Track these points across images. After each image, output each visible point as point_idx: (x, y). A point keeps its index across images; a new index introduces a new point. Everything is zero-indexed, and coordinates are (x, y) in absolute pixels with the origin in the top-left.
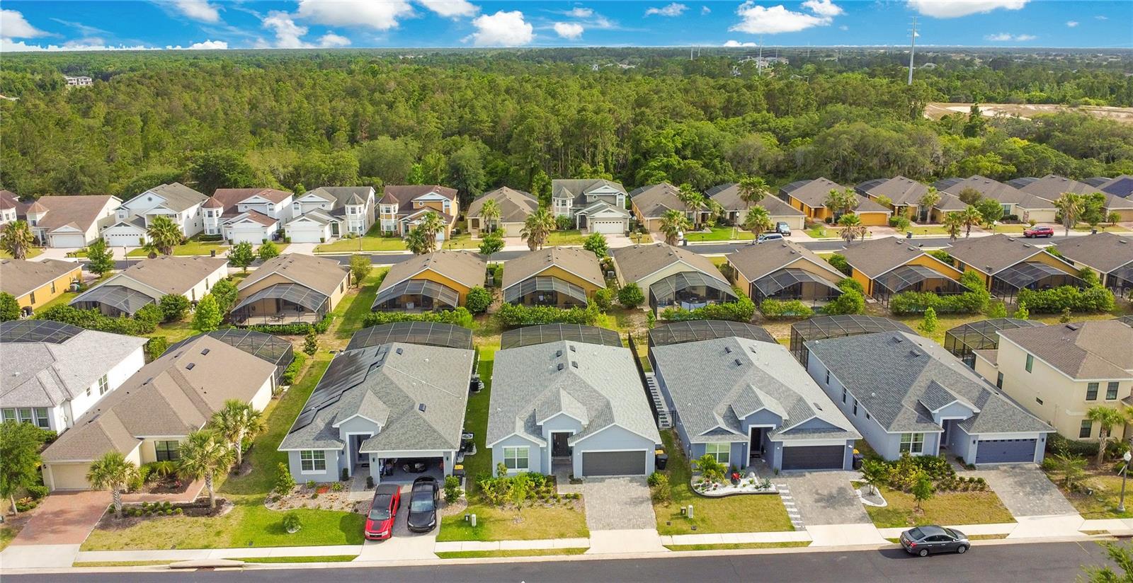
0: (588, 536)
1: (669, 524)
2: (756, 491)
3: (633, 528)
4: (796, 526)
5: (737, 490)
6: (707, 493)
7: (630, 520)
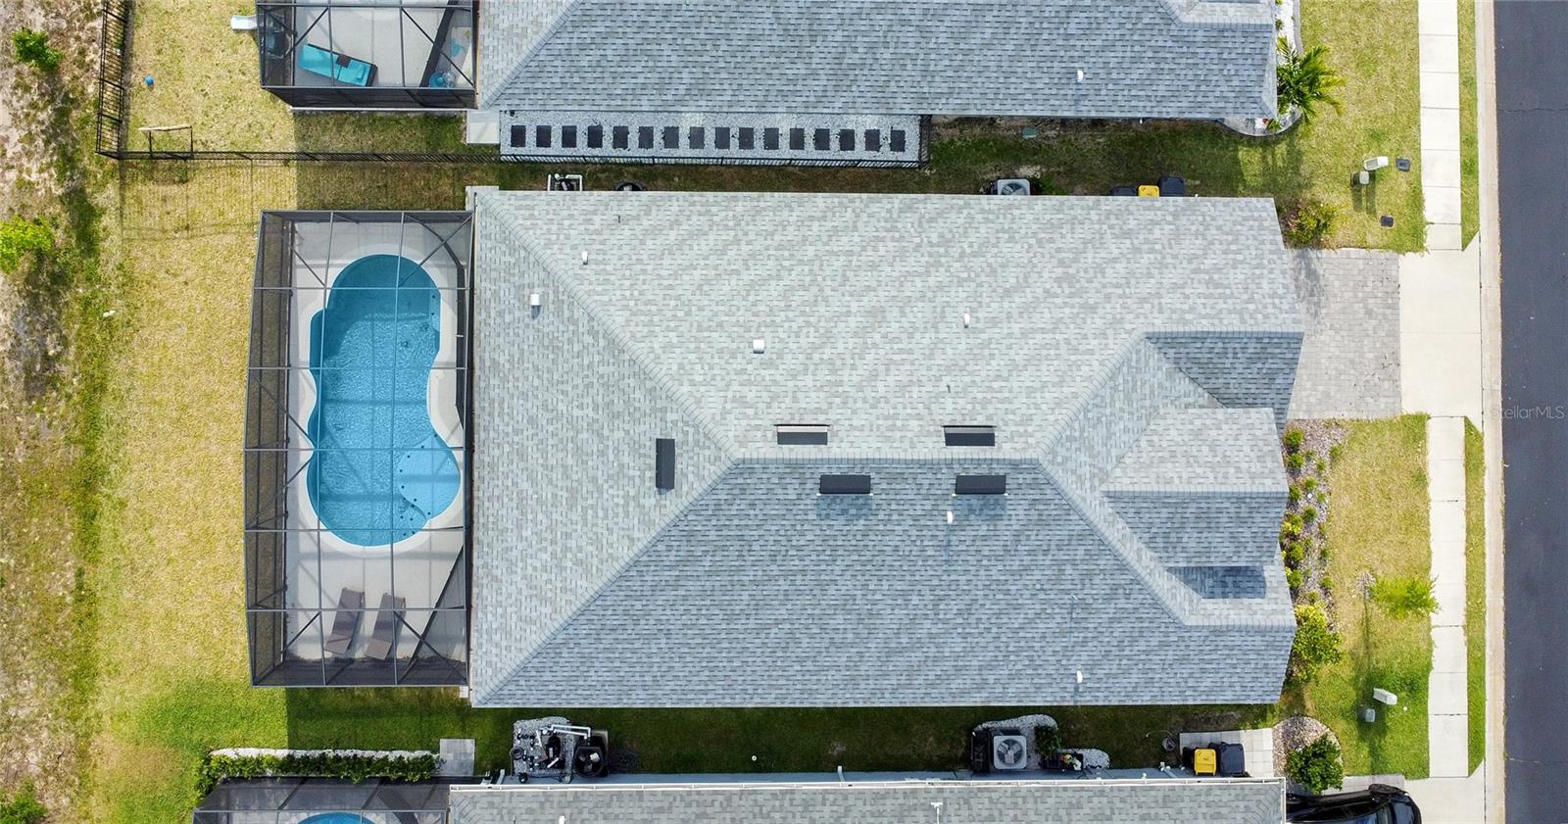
0: (1421, 420)
1: (1387, 222)
3: (1395, 307)
7: (1369, 313)
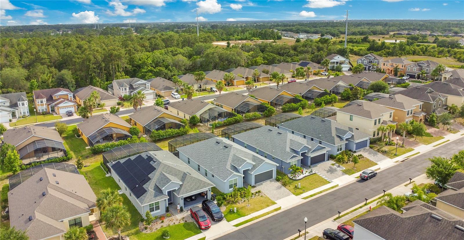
0: (276, 203)
1: (295, 192)
2: (309, 174)
4: (330, 181)
5: (305, 175)
6: (297, 179)
7: (283, 194)
